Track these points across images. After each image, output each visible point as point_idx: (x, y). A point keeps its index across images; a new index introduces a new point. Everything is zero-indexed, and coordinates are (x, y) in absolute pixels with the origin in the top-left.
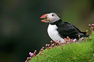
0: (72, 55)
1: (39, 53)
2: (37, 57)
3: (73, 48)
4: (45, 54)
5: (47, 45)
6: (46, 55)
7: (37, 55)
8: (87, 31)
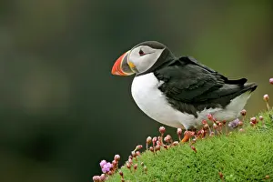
0: (222, 169)
1: (127, 164)
2: (122, 174)
3: (226, 146)
4: (145, 167)
5: (149, 138)
6: (146, 170)
7: (119, 167)
8: (266, 96)
